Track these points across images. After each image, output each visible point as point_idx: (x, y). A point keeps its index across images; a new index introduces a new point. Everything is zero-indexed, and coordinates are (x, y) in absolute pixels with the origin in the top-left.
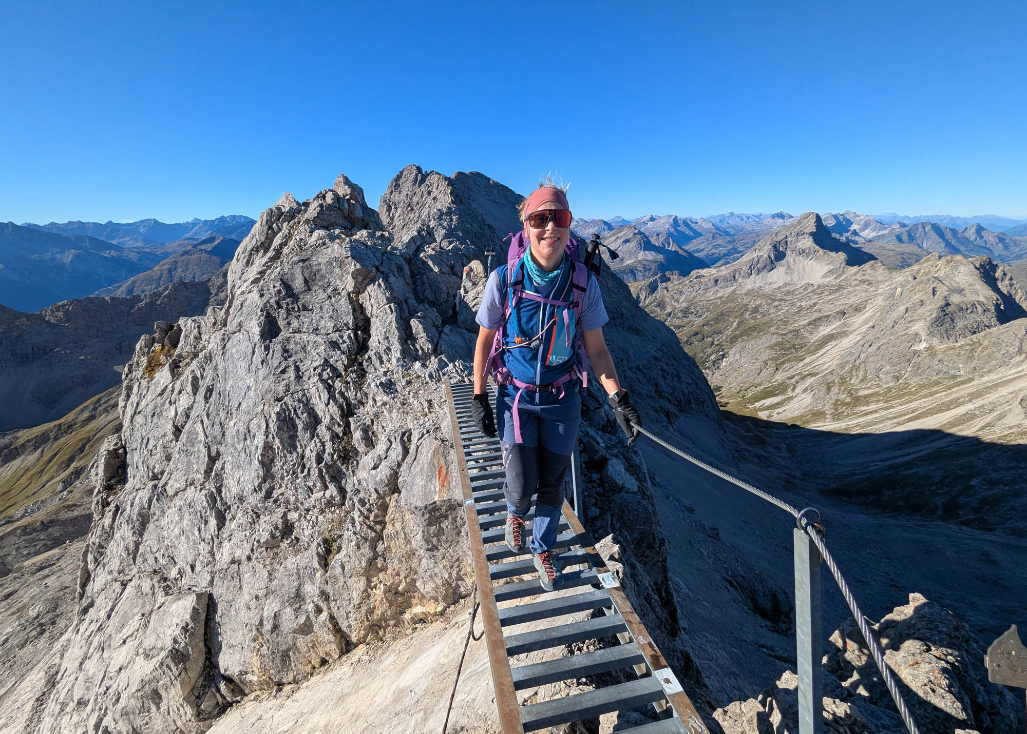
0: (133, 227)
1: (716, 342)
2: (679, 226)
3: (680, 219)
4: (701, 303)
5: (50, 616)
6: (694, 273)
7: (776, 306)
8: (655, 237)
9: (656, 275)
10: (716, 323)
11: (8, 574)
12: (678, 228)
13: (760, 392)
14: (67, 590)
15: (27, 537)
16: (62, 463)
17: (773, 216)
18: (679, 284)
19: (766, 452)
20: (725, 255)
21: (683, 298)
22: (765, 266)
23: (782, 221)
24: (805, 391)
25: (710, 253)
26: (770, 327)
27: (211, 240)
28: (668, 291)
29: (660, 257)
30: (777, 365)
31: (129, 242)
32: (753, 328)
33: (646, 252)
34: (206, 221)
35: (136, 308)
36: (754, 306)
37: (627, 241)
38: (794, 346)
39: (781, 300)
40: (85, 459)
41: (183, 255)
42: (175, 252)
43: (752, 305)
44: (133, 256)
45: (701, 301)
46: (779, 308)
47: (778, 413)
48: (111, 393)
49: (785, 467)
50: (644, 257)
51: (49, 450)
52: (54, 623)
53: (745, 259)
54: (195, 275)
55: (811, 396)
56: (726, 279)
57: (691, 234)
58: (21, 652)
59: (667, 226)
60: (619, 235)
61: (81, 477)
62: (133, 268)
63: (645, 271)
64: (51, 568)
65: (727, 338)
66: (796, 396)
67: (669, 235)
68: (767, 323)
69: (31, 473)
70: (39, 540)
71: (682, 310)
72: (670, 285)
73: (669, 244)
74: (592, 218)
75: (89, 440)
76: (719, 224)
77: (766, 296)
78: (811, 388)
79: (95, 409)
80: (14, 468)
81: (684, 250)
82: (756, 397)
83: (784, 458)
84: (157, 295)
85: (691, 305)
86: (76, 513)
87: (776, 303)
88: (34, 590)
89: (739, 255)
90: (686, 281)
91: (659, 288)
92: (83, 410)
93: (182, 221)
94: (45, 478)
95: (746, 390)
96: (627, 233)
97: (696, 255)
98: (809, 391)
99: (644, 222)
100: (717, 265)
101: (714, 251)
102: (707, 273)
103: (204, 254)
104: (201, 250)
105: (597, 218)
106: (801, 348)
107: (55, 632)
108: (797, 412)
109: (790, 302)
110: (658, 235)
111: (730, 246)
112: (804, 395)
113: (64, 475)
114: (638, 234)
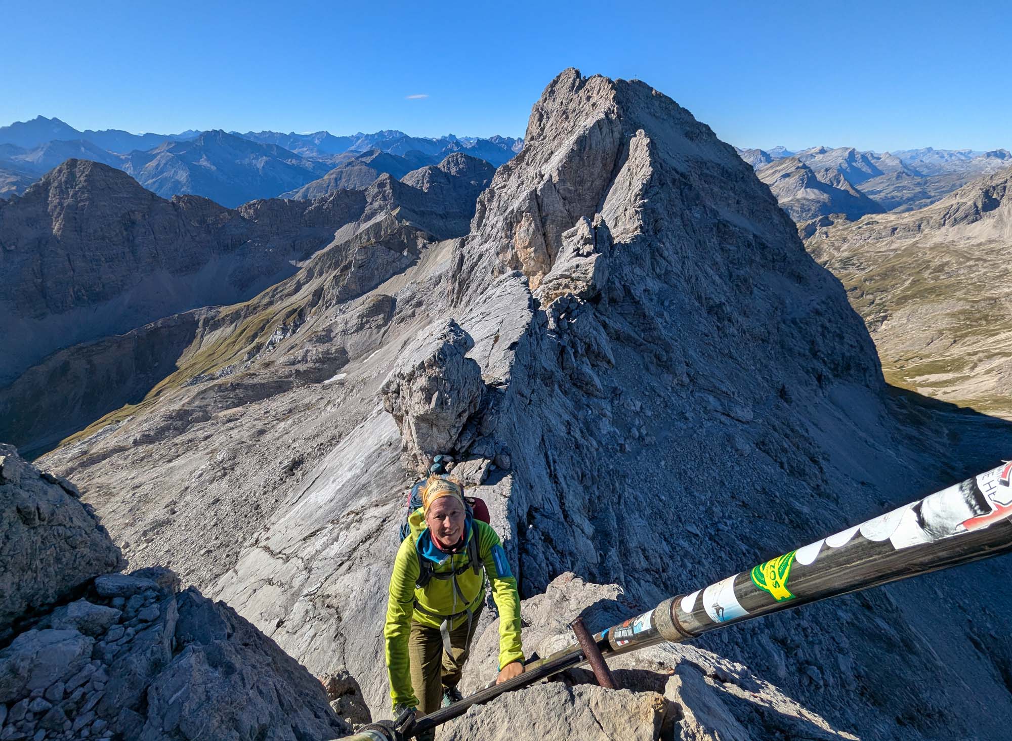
0: (310, 138)
1: (877, 301)
2: (856, 161)
3: (858, 153)
4: (868, 255)
5: (230, 463)
6: (865, 218)
7: (970, 267)
8: (823, 172)
9: (815, 217)
10: (883, 279)
11: (208, 420)
12: (854, 164)
13: (926, 366)
14: (243, 445)
15: (221, 394)
16: (248, 338)
17: (988, 155)
18: (843, 230)
19: (922, 434)
20: (909, 200)
21: (845, 246)
22: (966, 216)
23: (999, 161)
24: (988, 372)
25: (889, 195)
26: (955, 291)
27: (370, 153)
28: (827, 237)
29: (825, 197)
30: (956, 336)
31: (306, 152)
32: (932, 290)
33: (808, 190)
34: (368, 135)
35: (307, 211)
36: (938, 263)
37: (787, 175)
38: (986, 317)
39: (978, 259)
40: (265, 337)
41: (347, 166)
42: (341, 163)
43: (937, 262)
44: (308, 165)
45: (868, 252)
46: (974, 269)
47: (945, 393)
48: (285, 284)
49: (944, 455)
50: (804, 195)
51: (241, 324)
52: (233, 469)
53: (938, 205)
54: (355, 185)
55: (996, 379)
56: (907, 229)
57: (869, 171)
58: (210, 487)
59: (840, 160)
60: (778, 168)
61: (261, 351)
62: (308, 176)
63: (802, 212)
64: (236, 422)
65: (892, 298)
66: (974, 377)
67: (841, 171)
68: (953, 285)
69: (228, 342)
70: (229, 398)
71: (841, 260)
72: (831, 230)
73: (838, 182)
74: (748, 147)
75: (268, 322)
76: (908, 162)
77: (958, 253)
78: (999, 370)
79: (273, 296)
80: (217, 336)
81: (857, 191)
82: (920, 370)
83: (944, 445)
84: (324, 200)
85: (855, 255)
86: (255, 381)
87: (971, 263)
88: (223, 438)
89: (928, 201)
90: (854, 226)
91: (817, 233)
92: (264, 296)
93: (348, 135)
94: (237, 348)
95: (907, 360)
96: (788, 166)
97: (871, 197)
98: (995, 373)
99: (812, 155)
100: (896, 210)
101: (895, 193)
102: (882, 219)
103: (364, 167)
104: (362, 162)
105: (754, 147)
106: (996, 320)
107: (233, 477)
108: (971, 395)
109: (991, 263)
110: (827, 170)
111: (918, 189)
112: (986, 377)
113: (249, 348)
114: (801, 168)
